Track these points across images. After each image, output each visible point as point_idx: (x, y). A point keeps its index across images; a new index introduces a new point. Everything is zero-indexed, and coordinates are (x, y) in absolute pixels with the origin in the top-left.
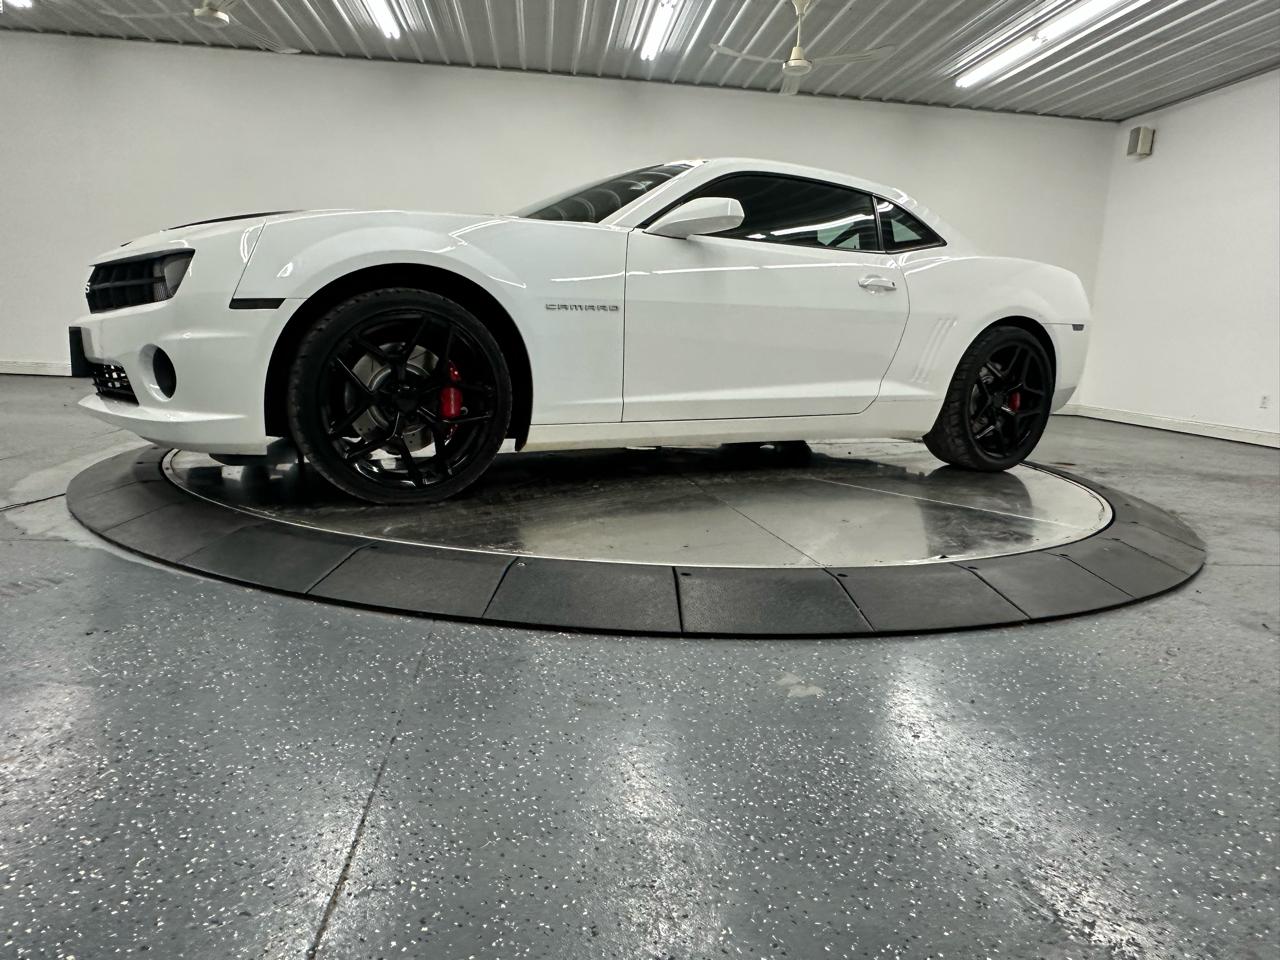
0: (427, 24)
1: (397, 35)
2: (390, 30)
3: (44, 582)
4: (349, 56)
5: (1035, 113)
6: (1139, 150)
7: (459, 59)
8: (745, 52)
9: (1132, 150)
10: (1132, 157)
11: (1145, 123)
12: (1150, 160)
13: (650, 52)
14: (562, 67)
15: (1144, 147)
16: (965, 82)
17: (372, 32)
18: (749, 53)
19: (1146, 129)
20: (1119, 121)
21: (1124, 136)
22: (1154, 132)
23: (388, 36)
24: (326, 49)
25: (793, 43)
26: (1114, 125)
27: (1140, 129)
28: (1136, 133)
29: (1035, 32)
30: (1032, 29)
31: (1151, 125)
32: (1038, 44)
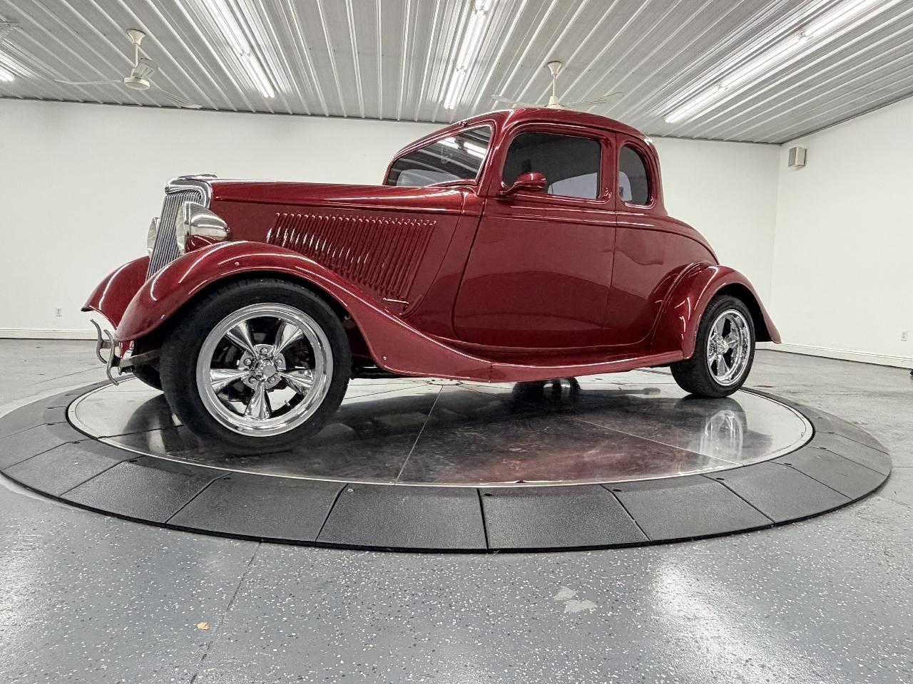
0: (293, 88)
1: (272, 95)
2: (267, 92)
4: (240, 111)
5: (722, 140)
6: (797, 163)
7: (317, 112)
8: (518, 100)
9: (792, 164)
10: (792, 168)
11: (799, 144)
12: (806, 169)
13: (450, 104)
14: (390, 116)
15: (800, 160)
16: (672, 119)
17: (255, 95)
18: (521, 101)
19: (800, 148)
20: (781, 144)
21: (784, 154)
22: (806, 150)
23: (266, 96)
24: (223, 106)
25: (550, 93)
26: (777, 146)
27: (796, 148)
28: (793, 151)
29: (719, 83)
30: (717, 81)
31: (803, 146)
32: (722, 91)
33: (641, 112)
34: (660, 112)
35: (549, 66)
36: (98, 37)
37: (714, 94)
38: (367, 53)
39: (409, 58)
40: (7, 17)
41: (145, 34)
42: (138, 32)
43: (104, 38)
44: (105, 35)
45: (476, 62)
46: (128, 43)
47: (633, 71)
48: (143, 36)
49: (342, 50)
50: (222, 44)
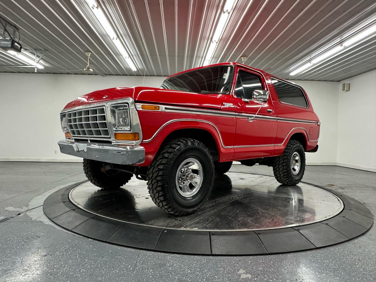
2: (134, 69)
3: (36, 237)
4: (123, 75)
5: (314, 80)
6: (346, 89)
9: (343, 90)
10: (343, 91)
11: (347, 82)
12: (349, 92)
15: (347, 88)
16: (292, 74)
17: (129, 70)
19: (347, 83)
20: (339, 81)
21: (341, 85)
22: (349, 84)
24: (117, 74)
26: (337, 82)
27: (345, 83)
28: (344, 85)
29: (310, 62)
30: (310, 61)
31: (348, 82)
32: (311, 64)
33: (281, 71)
34: (287, 72)
35: (242, 58)
36: (75, 54)
37: (308, 65)
38: (172, 56)
39: (187, 56)
40: (45, 49)
41: (91, 52)
42: (89, 52)
43: (78, 55)
44: (77, 53)
45: (213, 57)
46: (86, 56)
47: (275, 58)
48: (91, 53)
49: (163, 55)
50: (118, 54)
